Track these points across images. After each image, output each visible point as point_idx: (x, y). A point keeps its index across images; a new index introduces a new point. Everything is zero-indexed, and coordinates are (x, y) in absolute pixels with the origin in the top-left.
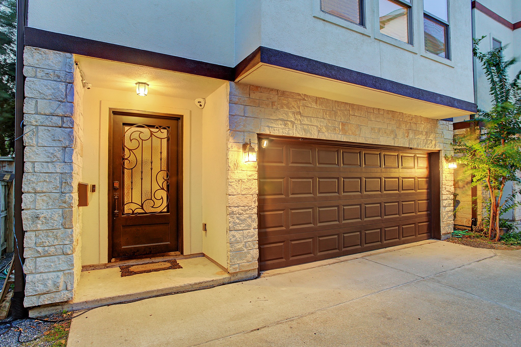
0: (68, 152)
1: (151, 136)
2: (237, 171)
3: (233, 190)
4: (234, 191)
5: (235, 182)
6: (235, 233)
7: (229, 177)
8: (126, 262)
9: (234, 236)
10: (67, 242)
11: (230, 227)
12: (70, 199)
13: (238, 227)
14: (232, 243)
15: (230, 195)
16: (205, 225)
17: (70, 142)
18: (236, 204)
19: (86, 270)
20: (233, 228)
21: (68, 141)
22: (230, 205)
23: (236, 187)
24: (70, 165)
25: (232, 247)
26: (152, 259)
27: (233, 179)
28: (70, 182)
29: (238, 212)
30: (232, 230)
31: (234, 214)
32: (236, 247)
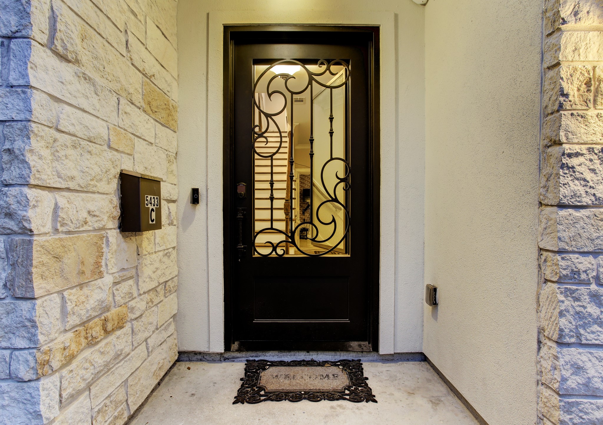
0: (17, 53)
1: (310, 83)
2: (596, 112)
3: (577, 187)
4: (581, 190)
5: (588, 156)
6: (584, 358)
7: (562, 134)
8: (260, 353)
9: (578, 369)
10: (21, 343)
11: (561, 330)
12: (20, 204)
13: (593, 333)
14: (570, 396)
15: (562, 206)
16: (435, 290)
17: (22, 18)
18: (588, 243)
19: (188, 359)
20: (572, 336)
21: (16, 14)
22: (562, 245)
23: (589, 176)
24: (23, 95)
25: (569, 412)
26: (311, 353)
27: (578, 143)
28: (19, 150)
29: (594, 274)
30: (568, 345)
31: (581, 283)
32: (586, 413)
